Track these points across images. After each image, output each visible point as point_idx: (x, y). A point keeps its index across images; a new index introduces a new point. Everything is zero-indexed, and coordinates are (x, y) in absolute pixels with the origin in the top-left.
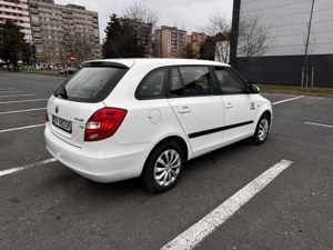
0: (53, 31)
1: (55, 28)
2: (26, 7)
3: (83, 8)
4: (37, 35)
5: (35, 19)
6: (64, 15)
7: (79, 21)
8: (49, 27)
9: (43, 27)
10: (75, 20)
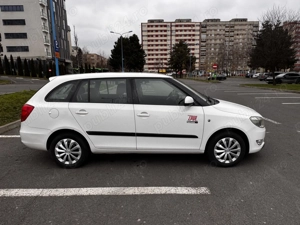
0: (215, 44)
1: (218, 41)
2: (198, 28)
3: (245, 20)
4: (203, 49)
5: (204, 36)
6: (227, 29)
7: (239, 32)
8: (213, 41)
9: (209, 42)
10: (236, 32)
